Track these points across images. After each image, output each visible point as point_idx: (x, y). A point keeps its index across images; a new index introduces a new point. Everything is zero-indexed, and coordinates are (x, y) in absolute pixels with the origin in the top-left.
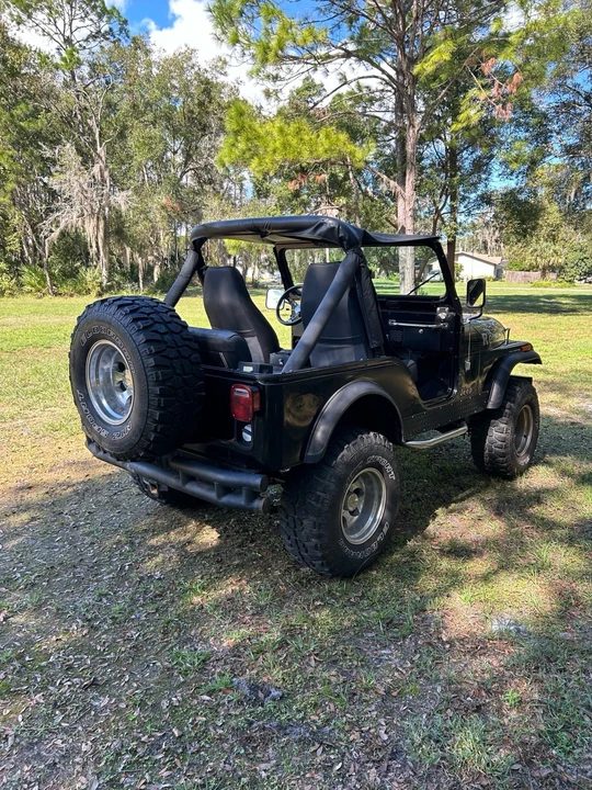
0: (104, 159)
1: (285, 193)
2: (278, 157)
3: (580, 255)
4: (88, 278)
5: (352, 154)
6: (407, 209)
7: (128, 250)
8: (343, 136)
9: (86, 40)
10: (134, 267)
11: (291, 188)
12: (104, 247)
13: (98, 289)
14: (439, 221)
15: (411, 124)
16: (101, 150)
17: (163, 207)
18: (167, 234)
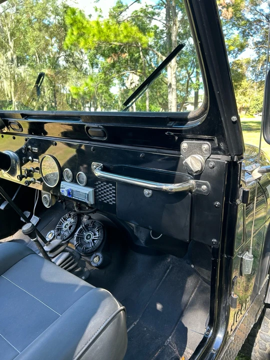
0: (13, 48)
1: (106, 65)
2: (96, 39)
3: (256, 102)
5: (140, 39)
6: (173, 73)
8: (135, 28)
11: (109, 62)
12: (15, 96)
14: (190, 81)
15: (174, 24)
16: (11, 44)
17: (46, 75)
18: (49, 90)
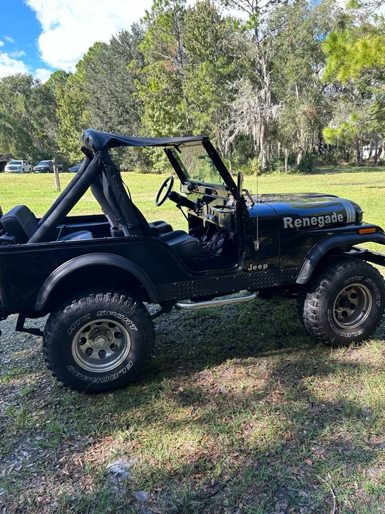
0: (268, 85)
2: (359, 66)
4: (253, 164)
7: (279, 144)
9: (267, 6)
10: (282, 154)
12: (264, 143)
13: (259, 171)
16: (267, 80)
17: (304, 113)
